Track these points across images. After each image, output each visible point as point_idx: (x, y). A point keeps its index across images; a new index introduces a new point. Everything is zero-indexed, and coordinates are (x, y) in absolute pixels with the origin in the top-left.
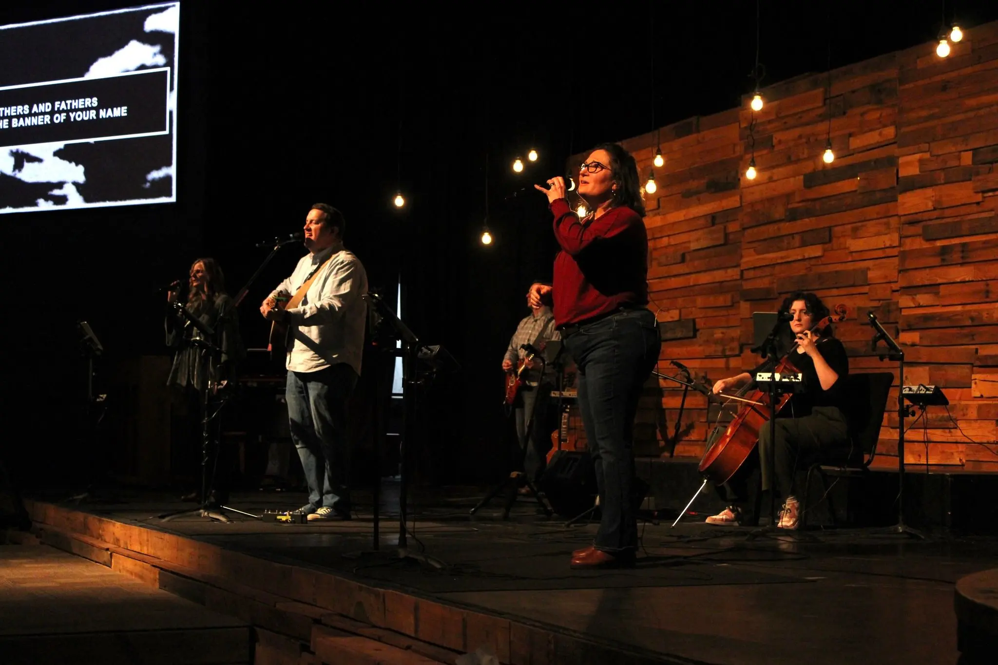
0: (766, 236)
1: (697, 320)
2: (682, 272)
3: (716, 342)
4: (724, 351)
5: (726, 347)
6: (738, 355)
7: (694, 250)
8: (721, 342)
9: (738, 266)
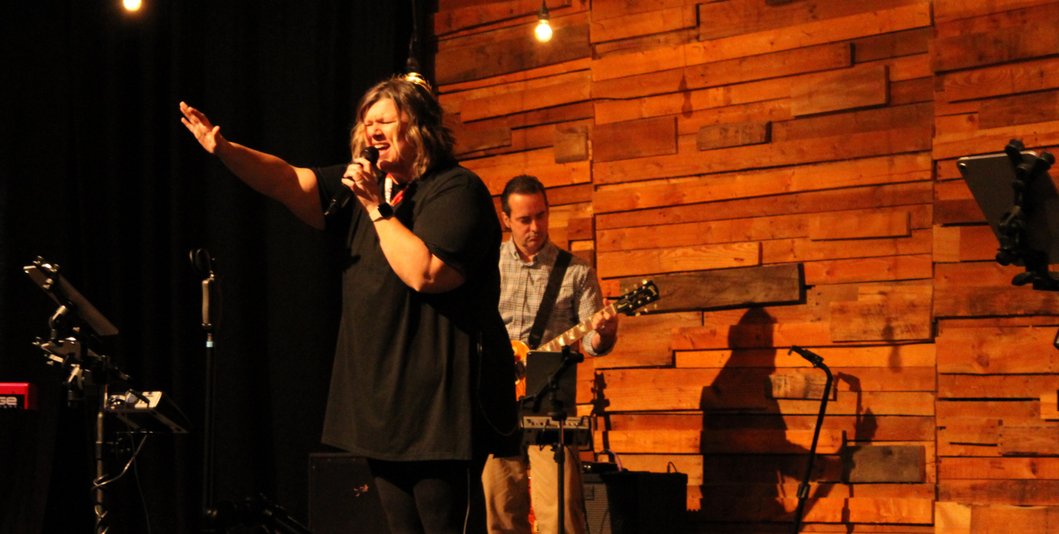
0: (1002, 90)
1: (807, 266)
2: (766, 162)
3: (866, 313)
4: (888, 331)
5: (894, 324)
6: (931, 341)
7: (798, 118)
8: (879, 311)
9: (928, 150)
